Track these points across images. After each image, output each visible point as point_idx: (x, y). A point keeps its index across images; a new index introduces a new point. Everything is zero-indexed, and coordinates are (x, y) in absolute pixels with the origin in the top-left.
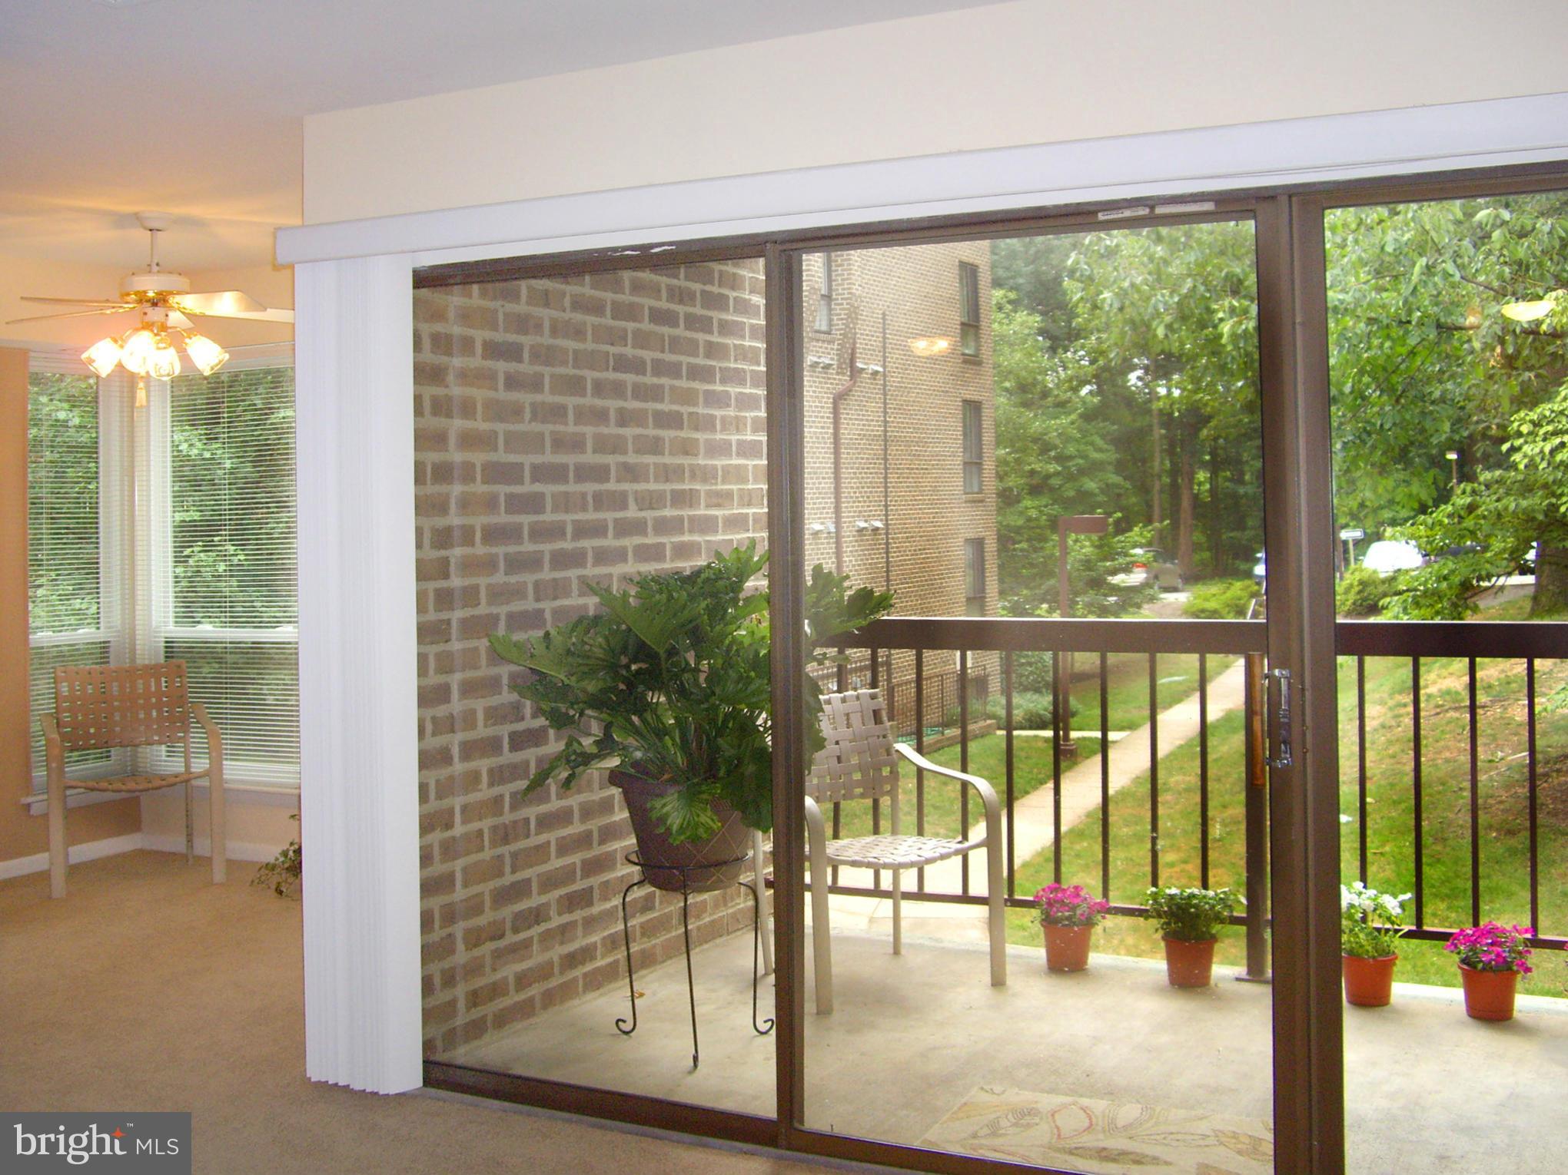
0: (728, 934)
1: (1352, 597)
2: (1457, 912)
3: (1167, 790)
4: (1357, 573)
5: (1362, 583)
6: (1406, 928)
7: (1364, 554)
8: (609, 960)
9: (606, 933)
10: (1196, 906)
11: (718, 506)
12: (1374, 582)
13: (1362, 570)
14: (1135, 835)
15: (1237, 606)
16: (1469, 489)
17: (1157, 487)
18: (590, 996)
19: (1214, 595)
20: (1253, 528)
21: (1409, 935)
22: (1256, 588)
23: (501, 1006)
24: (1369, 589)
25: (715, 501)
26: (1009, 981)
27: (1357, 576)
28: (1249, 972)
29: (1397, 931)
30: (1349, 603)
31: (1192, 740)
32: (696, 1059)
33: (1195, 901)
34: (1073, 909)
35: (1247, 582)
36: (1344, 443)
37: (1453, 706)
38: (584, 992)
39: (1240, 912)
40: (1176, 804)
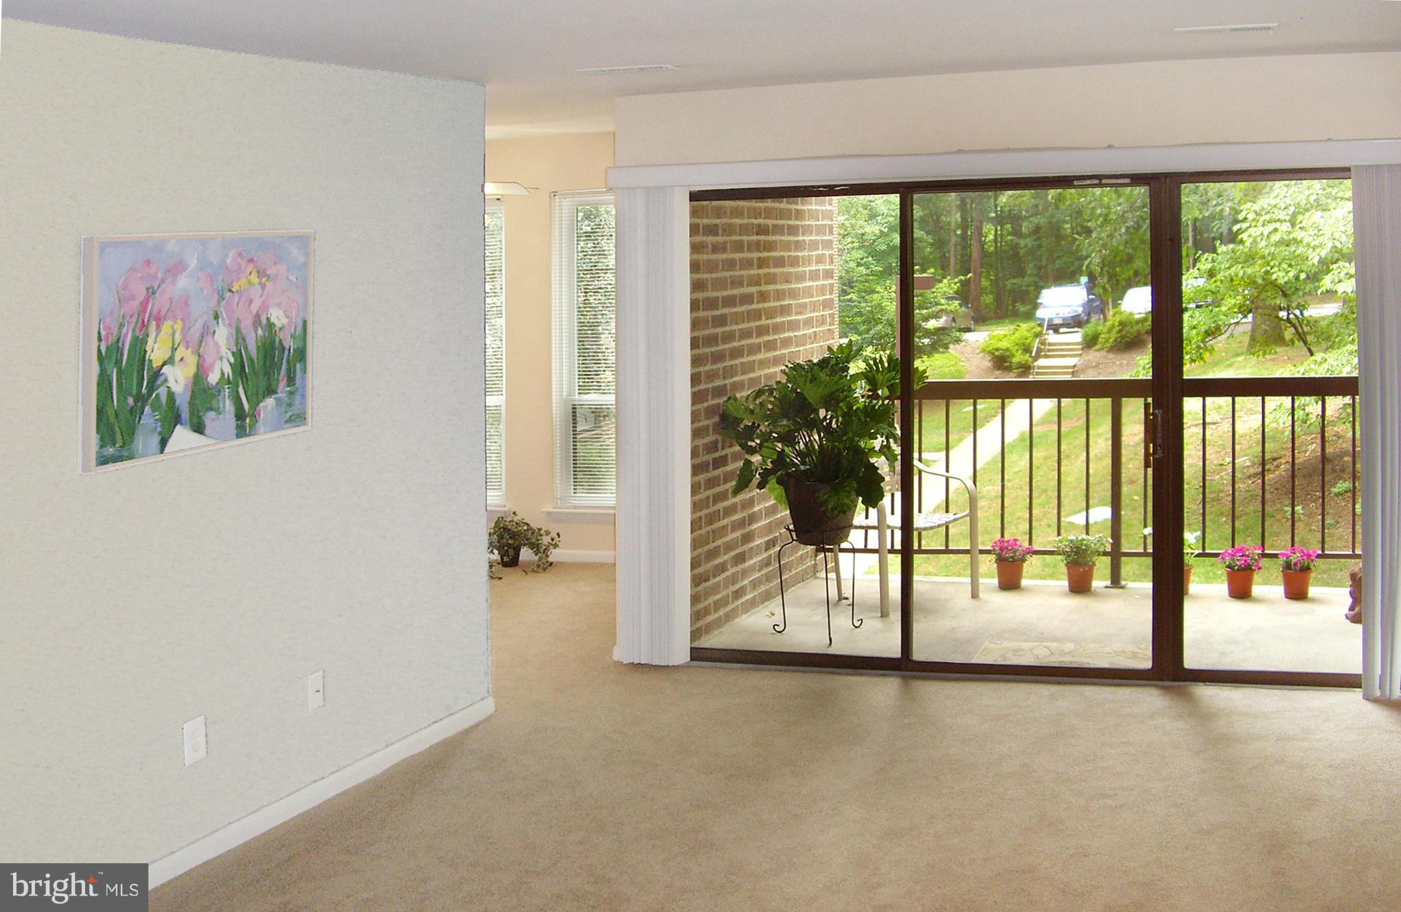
0: (803, 581)
1: (1114, 335)
2: (1199, 576)
3: (981, 498)
4: (1117, 316)
5: (1122, 324)
6: (1197, 552)
7: (1121, 298)
8: (752, 595)
9: (751, 579)
10: (1086, 545)
11: (800, 313)
12: (1131, 322)
13: (1121, 313)
14: (961, 534)
15: (1024, 344)
16: (1210, 258)
17: (953, 240)
18: (744, 616)
19: (1005, 336)
20: (1031, 275)
21: (1199, 555)
22: (1039, 329)
23: (708, 621)
24: (1127, 328)
25: (799, 310)
26: (981, 595)
27: (1118, 318)
28: (1112, 583)
29: (1192, 554)
30: (1111, 340)
31: (996, 457)
32: (830, 639)
33: (1085, 542)
34: (1014, 552)
35: (1032, 324)
36: (1127, 227)
37: (1194, 423)
38: (742, 613)
39: (1109, 549)
40: (990, 508)
